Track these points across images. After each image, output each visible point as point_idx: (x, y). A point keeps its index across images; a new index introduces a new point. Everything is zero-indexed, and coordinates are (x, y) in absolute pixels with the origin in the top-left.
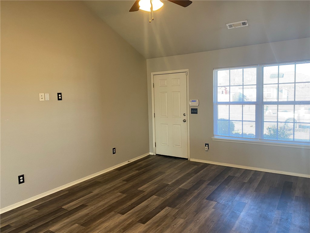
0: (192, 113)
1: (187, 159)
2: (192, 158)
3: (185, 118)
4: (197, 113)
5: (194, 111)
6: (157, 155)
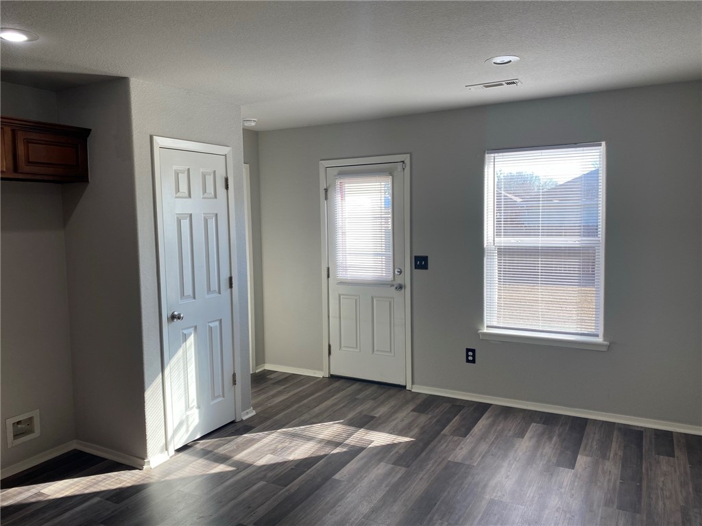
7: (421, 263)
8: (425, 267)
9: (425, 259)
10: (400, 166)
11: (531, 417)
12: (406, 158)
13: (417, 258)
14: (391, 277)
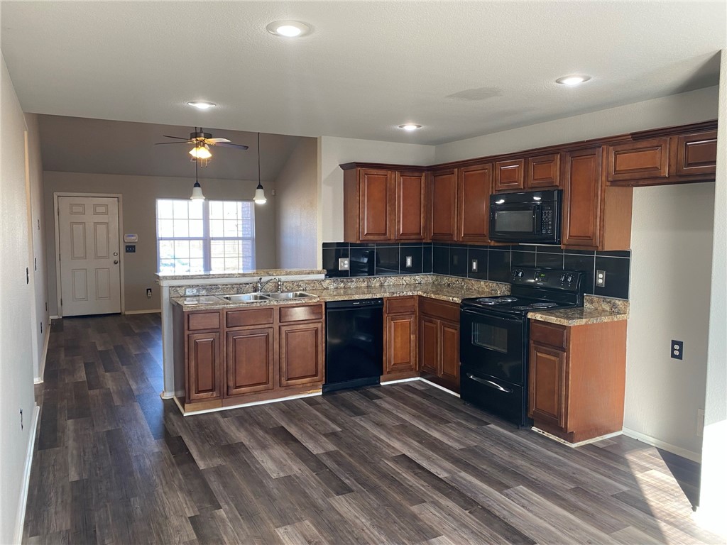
0: (127, 251)
1: (120, 314)
2: (129, 310)
3: (117, 258)
4: (134, 251)
5: (130, 248)
6: (63, 317)
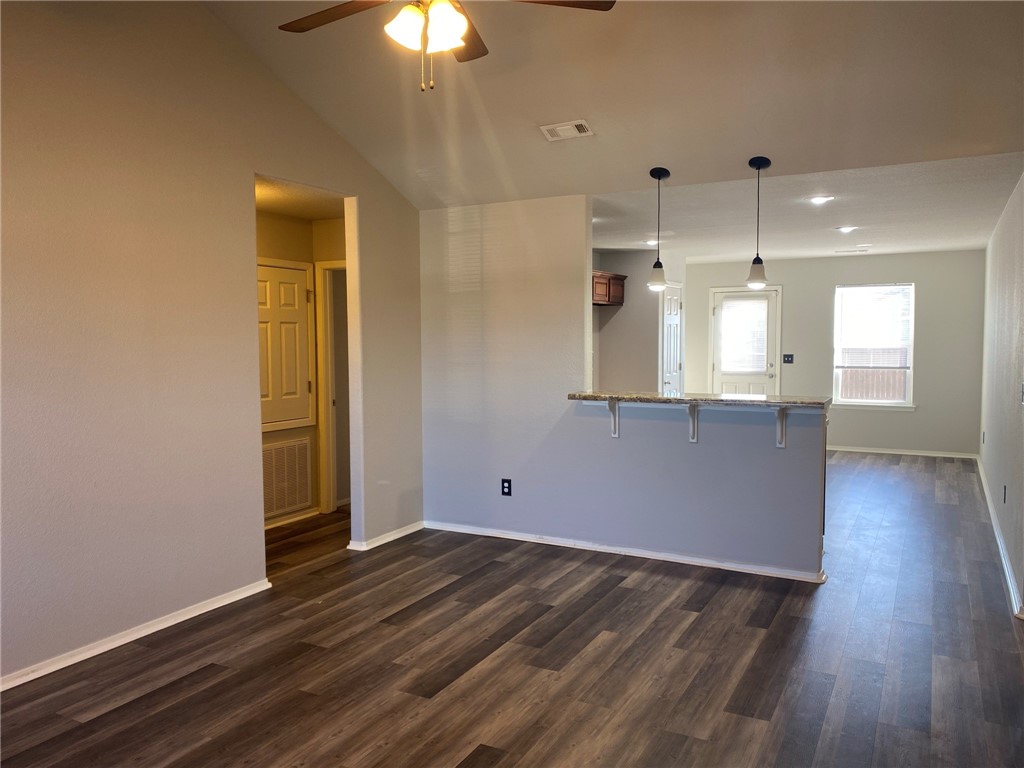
7: (788, 359)
8: (791, 362)
9: (791, 356)
10: (774, 294)
11: (864, 455)
12: (780, 289)
13: (785, 356)
14: (765, 369)
